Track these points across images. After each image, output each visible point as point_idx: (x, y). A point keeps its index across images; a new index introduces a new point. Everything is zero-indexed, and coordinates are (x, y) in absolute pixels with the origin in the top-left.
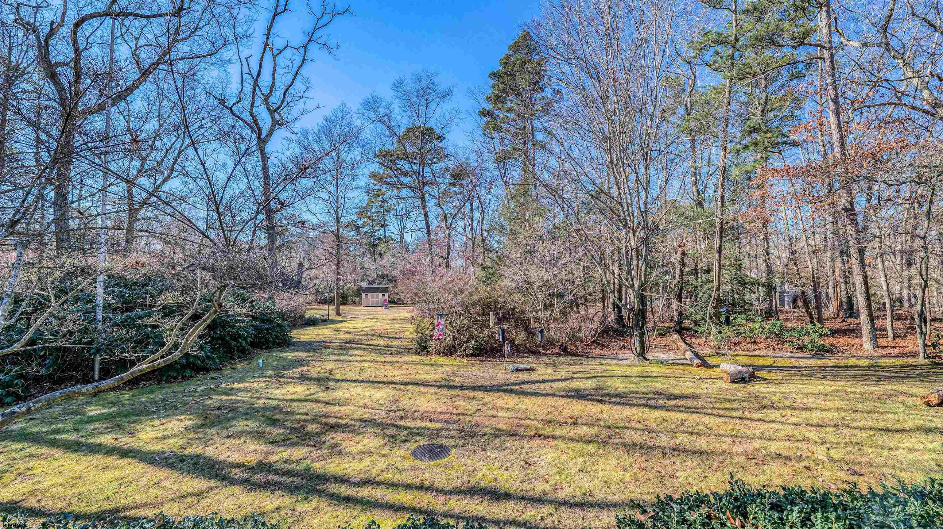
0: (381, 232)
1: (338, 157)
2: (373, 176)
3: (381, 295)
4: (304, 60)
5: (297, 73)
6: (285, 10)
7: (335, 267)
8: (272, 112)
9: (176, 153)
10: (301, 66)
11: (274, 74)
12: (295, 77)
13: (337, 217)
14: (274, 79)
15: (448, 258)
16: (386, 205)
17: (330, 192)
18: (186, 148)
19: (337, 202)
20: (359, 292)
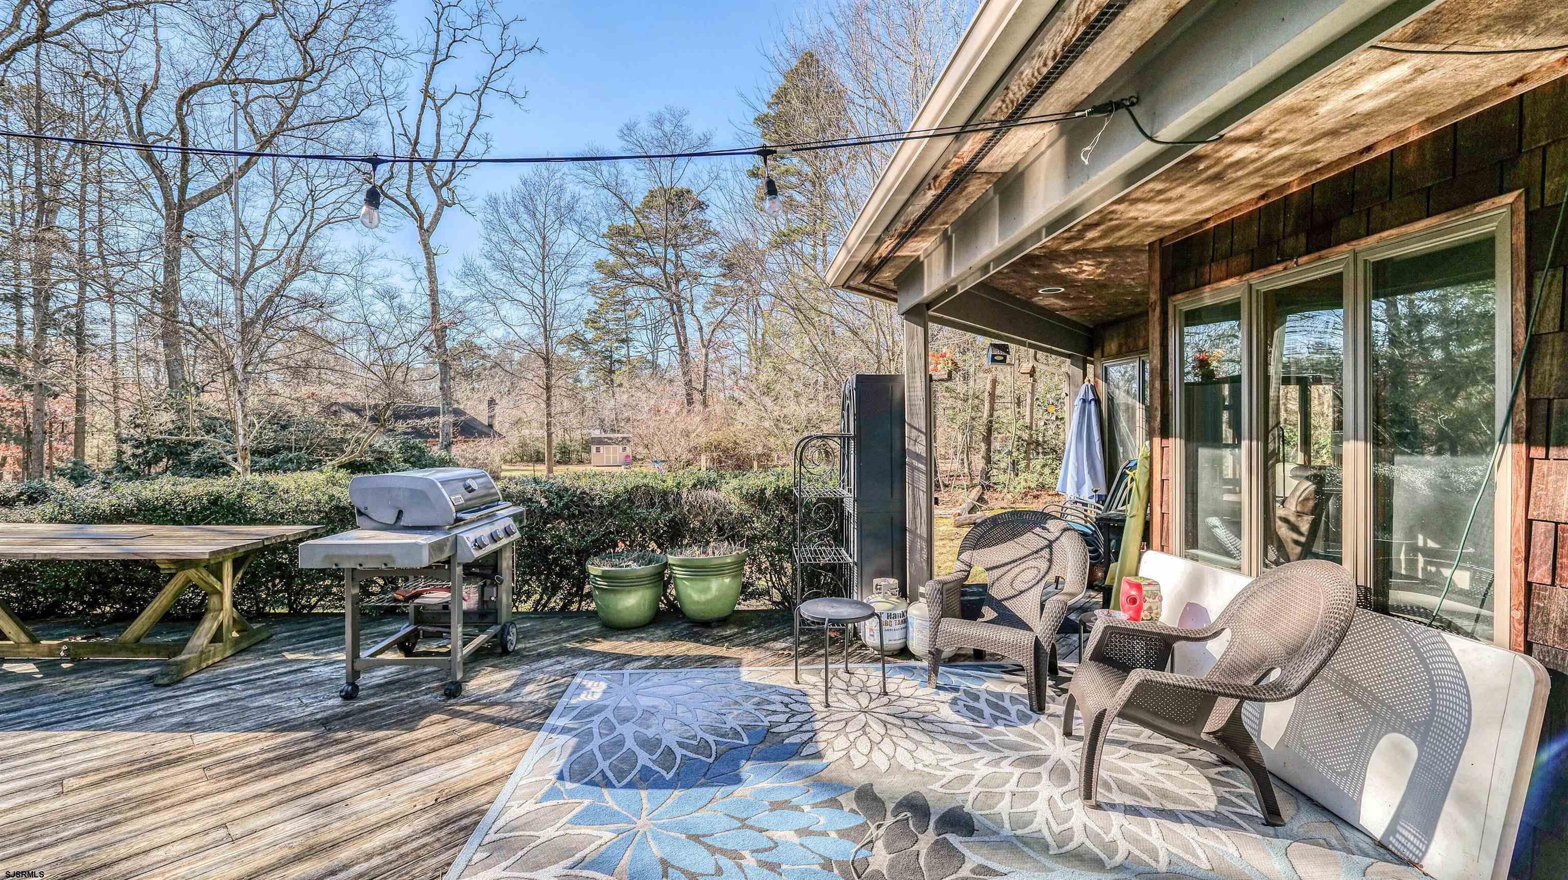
0: (624, 351)
1: (544, 238)
2: (600, 266)
3: (620, 448)
4: (478, 116)
5: (469, 135)
6: (447, 57)
7: (544, 406)
8: (437, 189)
9: (302, 238)
10: (475, 124)
11: (438, 134)
12: (467, 140)
13: (545, 330)
14: (438, 141)
15: (704, 390)
16: (629, 307)
17: (532, 292)
18: (316, 230)
19: (544, 307)
20: (587, 446)
